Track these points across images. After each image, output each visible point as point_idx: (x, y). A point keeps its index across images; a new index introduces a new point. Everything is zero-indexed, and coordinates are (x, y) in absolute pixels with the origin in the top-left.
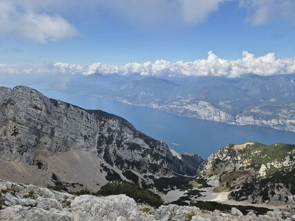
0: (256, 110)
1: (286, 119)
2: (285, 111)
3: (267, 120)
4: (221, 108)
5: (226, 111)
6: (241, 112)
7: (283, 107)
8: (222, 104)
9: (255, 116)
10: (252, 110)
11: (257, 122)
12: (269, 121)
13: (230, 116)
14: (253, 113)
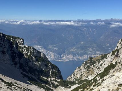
0: (73, 50)
1: (92, 54)
2: (90, 49)
3: (81, 56)
4: (50, 50)
5: (54, 52)
6: (64, 52)
7: (89, 47)
8: (50, 47)
9: (74, 54)
10: (71, 50)
11: (75, 58)
12: (82, 57)
13: (57, 56)
14: (72, 52)
